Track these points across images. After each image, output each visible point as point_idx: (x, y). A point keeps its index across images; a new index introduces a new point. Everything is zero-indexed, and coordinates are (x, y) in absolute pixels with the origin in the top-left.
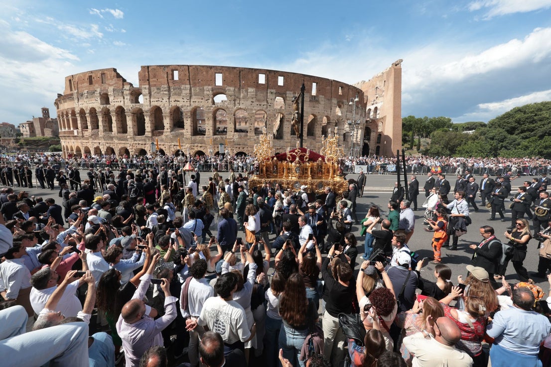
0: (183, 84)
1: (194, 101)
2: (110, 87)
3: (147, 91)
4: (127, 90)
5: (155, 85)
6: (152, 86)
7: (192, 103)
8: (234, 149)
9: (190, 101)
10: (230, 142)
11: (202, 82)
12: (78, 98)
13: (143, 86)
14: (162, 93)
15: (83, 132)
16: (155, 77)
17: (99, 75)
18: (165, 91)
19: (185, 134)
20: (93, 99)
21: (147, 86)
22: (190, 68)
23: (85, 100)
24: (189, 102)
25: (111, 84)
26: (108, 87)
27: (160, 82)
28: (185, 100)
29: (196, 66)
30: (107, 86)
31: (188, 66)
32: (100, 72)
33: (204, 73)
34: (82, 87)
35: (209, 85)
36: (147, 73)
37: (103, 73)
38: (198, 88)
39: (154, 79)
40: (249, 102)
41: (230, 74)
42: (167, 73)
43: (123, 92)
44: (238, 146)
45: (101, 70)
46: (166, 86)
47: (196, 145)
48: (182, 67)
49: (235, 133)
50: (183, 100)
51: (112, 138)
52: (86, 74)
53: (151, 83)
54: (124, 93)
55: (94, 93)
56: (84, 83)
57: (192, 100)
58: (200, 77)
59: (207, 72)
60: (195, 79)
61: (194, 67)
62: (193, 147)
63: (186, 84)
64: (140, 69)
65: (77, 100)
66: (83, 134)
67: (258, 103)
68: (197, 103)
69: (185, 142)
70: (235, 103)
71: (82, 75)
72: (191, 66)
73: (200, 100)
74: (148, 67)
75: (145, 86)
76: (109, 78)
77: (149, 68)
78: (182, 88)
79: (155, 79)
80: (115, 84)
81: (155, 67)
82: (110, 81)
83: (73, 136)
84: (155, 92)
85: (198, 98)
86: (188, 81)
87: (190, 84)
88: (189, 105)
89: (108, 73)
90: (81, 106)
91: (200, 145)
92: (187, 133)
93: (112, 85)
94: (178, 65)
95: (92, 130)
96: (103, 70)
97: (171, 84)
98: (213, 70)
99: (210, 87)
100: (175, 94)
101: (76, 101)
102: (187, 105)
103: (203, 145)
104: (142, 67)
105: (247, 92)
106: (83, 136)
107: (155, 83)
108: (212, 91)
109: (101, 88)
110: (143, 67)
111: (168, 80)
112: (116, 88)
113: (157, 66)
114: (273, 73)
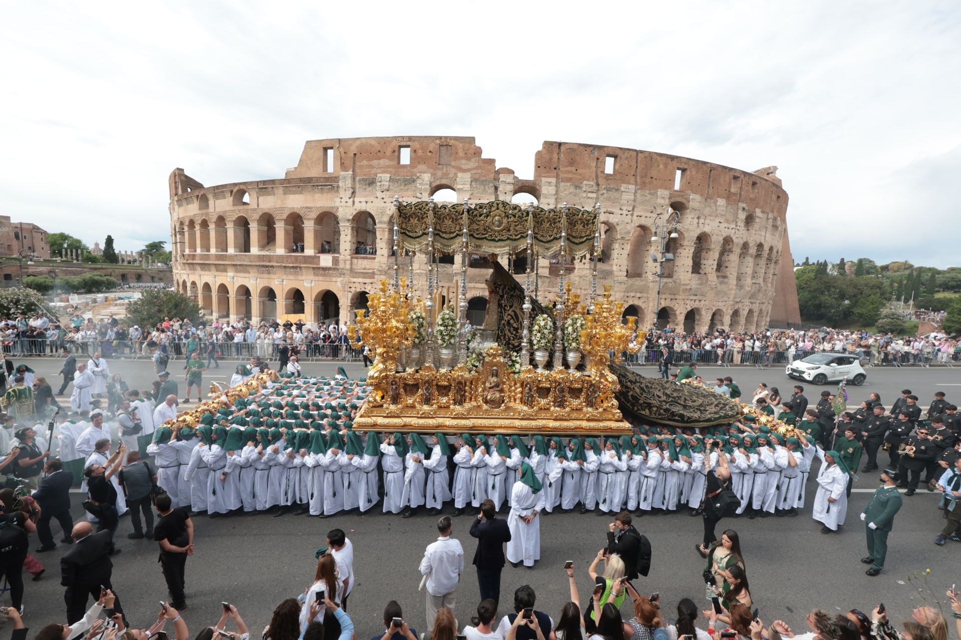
0: (624, 183)
1: (639, 214)
2: (460, 175)
3: (552, 190)
4: (508, 183)
5: (569, 180)
6: (562, 181)
7: (635, 217)
8: (688, 302)
9: (632, 215)
10: (685, 291)
11: (655, 182)
12: (354, 188)
13: (544, 180)
14: (584, 195)
15: (355, 261)
16: (572, 163)
17: (432, 147)
18: (590, 192)
19: (616, 273)
20: (409, 193)
21: (553, 180)
22: (640, 155)
23: (379, 194)
24: (629, 216)
25: (464, 167)
26: (456, 174)
27: (580, 175)
28: (625, 212)
29: (650, 153)
30: (453, 171)
31: (636, 150)
32: (438, 142)
33: (662, 166)
34: (372, 167)
35: (666, 189)
36: (555, 156)
37: (445, 144)
38: (647, 191)
39: (569, 168)
40: (716, 223)
41: (697, 172)
42: (598, 159)
43: (496, 188)
44: (694, 298)
45: (440, 138)
46: (592, 183)
47: (632, 294)
48: (627, 152)
49: (694, 275)
50: (620, 212)
51: (450, 277)
52: (390, 142)
53: (561, 175)
54: (500, 189)
55: (414, 181)
56: (379, 159)
57: (636, 214)
58: (654, 173)
59: (666, 165)
60: (646, 176)
61: (647, 155)
62: (626, 299)
63: (629, 183)
64: (540, 148)
65: (349, 193)
66: (351, 264)
67: (726, 225)
68: (643, 218)
69: (616, 289)
70: (698, 223)
71: (374, 143)
72: (642, 152)
73: (649, 215)
74: (560, 144)
75: (549, 180)
76: (461, 154)
77: (563, 148)
78: (622, 189)
79: (573, 169)
80: (477, 168)
81: (576, 147)
82: (464, 161)
83: (314, 268)
84: (567, 192)
85: (647, 211)
86: (633, 179)
87: (636, 184)
88: (630, 221)
89: (461, 145)
90: (360, 206)
91: (638, 295)
92: (621, 273)
93: (468, 170)
94: (621, 149)
95: (389, 256)
96: (446, 138)
97: (601, 181)
98: (674, 162)
99: (666, 193)
100: (608, 199)
101: (345, 195)
102: (626, 221)
103: (645, 295)
104: (546, 143)
105: (716, 205)
106: (351, 270)
107: (571, 176)
108: (670, 198)
109: (433, 175)
110: (548, 145)
111: (596, 172)
112: (477, 176)
113: (580, 145)
114: (747, 178)
